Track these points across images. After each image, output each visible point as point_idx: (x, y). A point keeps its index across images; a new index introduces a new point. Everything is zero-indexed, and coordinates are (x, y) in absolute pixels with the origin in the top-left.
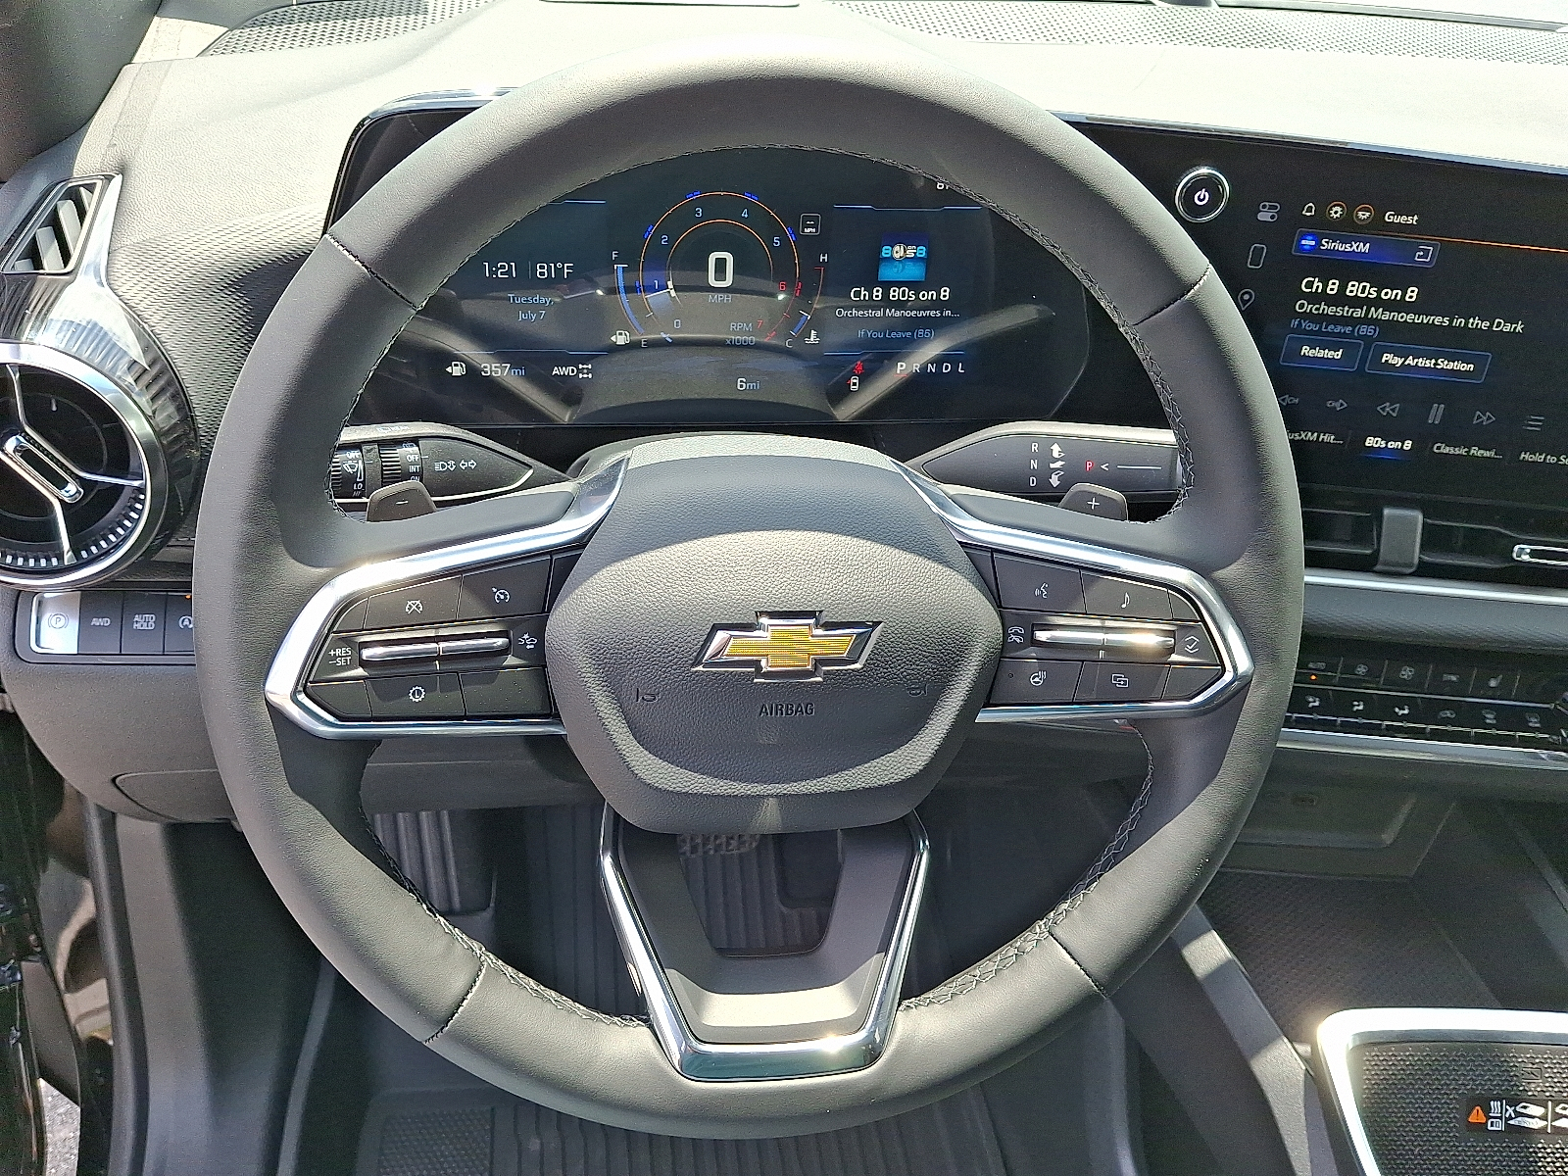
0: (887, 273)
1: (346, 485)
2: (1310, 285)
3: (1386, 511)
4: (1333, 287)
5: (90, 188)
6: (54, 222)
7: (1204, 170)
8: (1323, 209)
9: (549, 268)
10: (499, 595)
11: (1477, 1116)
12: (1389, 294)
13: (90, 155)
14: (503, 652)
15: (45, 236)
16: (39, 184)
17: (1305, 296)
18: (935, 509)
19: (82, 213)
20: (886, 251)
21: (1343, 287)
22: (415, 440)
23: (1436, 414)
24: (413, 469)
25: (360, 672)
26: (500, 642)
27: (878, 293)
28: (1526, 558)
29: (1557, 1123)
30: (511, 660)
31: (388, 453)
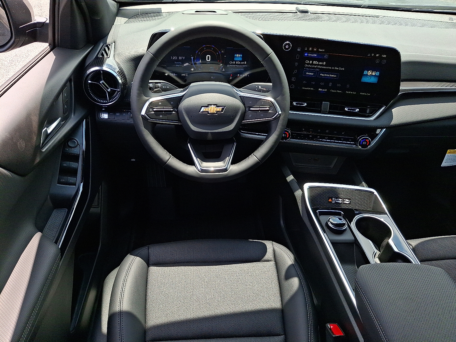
0: (235, 59)
1: (151, 89)
2: (307, 62)
3: (323, 102)
4: (311, 62)
5: (110, 45)
6: (105, 50)
7: (288, 42)
8: (308, 49)
9: (181, 58)
10: (172, 103)
11: (330, 200)
12: (320, 63)
13: (109, 40)
14: (173, 111)
15: (104, 52)
16: (101, 45)
17: (306, 64)
18: (236, 91)
19: (109, 49)
20: (235, 55)
21: (313, 62)
22: (160, 83)
23: (330, 84)
24: (160, 87)
25: (153, 112)
26: (172, 109)
27: (234, 62)
28: (347, 110)
29: (344, 202)
30: (174, 112)
31: (156, 84)
